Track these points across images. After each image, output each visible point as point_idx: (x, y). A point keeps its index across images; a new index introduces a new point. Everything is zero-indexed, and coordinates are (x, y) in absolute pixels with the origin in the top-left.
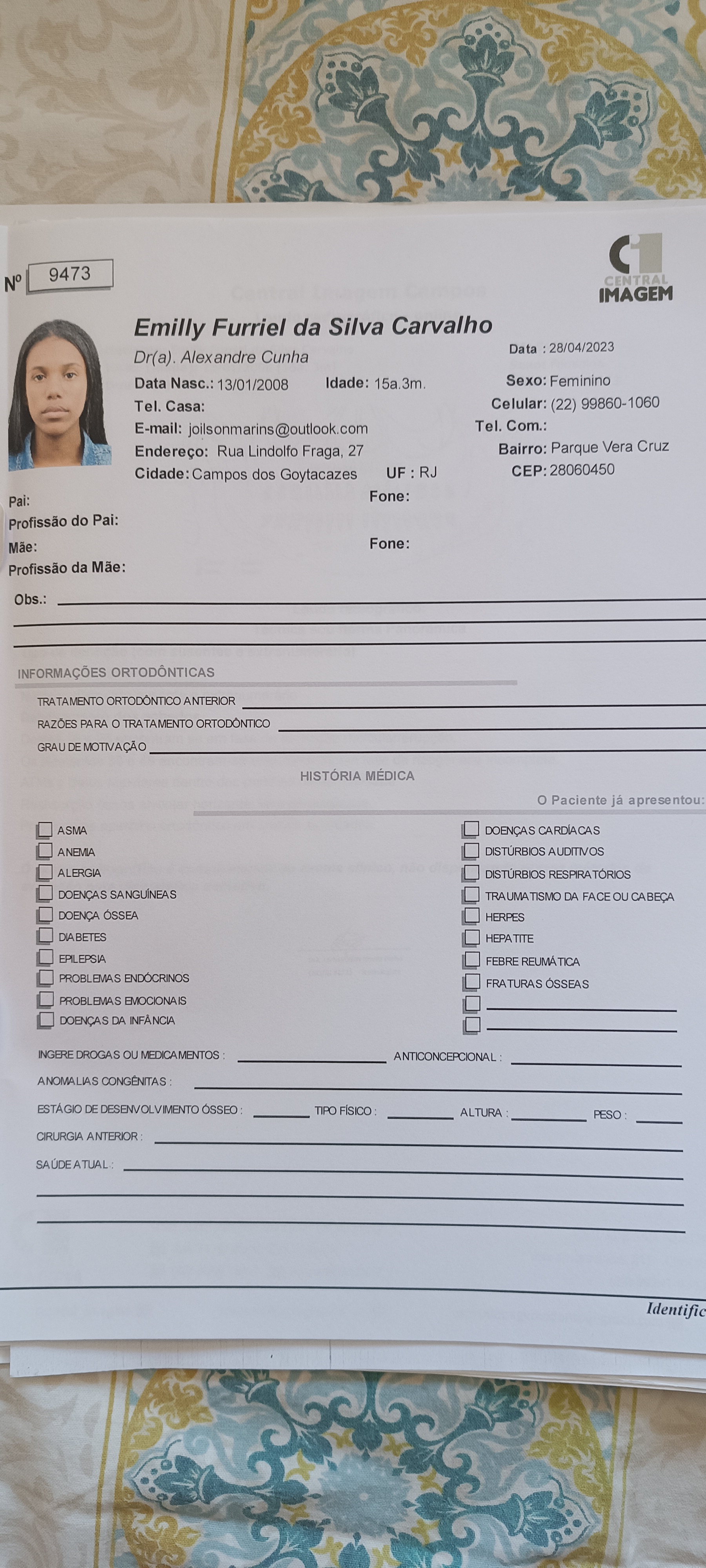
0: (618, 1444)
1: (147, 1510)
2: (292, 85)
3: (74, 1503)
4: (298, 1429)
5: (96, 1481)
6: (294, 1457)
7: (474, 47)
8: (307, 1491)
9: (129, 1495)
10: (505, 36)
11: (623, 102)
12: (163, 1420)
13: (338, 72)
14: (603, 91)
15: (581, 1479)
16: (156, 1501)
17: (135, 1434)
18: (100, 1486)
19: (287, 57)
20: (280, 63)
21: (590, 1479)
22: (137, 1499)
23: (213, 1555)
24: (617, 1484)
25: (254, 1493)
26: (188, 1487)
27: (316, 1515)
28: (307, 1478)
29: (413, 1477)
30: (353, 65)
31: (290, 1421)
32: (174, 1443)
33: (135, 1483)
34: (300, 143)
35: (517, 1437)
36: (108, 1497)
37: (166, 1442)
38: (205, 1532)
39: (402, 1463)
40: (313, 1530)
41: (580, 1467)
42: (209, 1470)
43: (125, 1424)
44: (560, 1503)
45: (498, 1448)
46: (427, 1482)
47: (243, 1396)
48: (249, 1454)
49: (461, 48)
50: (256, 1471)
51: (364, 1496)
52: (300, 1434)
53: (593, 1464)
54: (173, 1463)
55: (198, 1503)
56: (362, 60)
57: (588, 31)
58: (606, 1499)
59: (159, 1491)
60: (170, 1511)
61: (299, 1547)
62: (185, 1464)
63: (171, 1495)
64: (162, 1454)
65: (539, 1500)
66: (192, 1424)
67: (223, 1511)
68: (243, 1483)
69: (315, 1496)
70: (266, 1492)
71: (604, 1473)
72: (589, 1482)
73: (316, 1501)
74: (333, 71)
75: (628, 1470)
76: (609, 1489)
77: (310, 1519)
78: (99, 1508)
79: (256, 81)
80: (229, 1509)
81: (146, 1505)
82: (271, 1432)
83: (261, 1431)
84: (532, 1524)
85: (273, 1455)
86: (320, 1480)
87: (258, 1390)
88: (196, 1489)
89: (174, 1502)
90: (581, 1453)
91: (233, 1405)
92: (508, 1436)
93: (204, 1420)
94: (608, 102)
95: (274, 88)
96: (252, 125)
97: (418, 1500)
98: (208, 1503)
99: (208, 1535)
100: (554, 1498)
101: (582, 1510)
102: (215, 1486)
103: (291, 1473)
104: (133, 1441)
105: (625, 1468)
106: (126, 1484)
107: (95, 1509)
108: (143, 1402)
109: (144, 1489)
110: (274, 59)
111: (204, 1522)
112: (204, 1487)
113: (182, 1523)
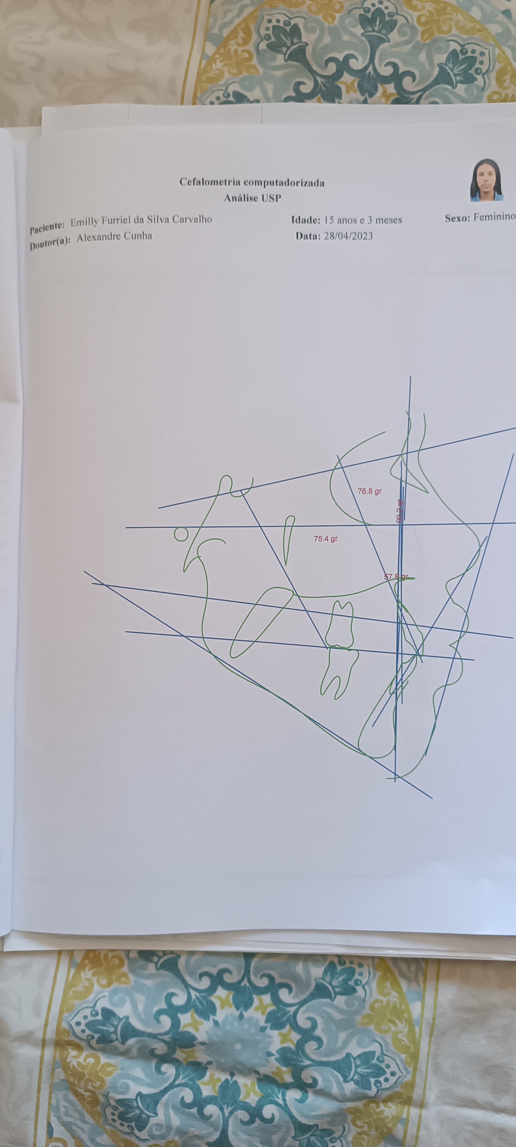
0: (425, 1015)
1: (78, 1047)
2: (241, 35)
3: (26, 1038)
4: (193, 993)
5: (43, 1021)
6: (189, 1015)
7: (369, 15)
8: (196, 1039)
9: (66, 1034)
10: (392, 9)
11: (472, 57)
12: (94, 980)
13: (274, 27)
14: (459, 49)
15: (397, 1041)
16: (86, 1040)
17: (74, 989)
18: (46, 1025)
19: (238, 16)
20: (233, 19)
21: (404, 1041)
22: (72, 1038)
23: (125, 1083)
24: (424, 1046)
25: (157, 1038)
26: (109, 1030)
27: (202, 1058)
28: (197, 1030)
29: (275, 1033)
30: (285, 22)
31: (187, 986)
32: (102, 997)
33: (71, 1025)
34: (244, 74)
35: (352, 1009)
36: (51, 1034)
37: (95, 997)
38: (121, 1066)
39: (267, 1021)
40: (199, 1068)
41: (396, 1033)
42: (125, 1019)
43: (67, 982)
44: (381, 1059)
45: (338, 1016)
46: (285, 1038)
47: (153, 965)
48: (155, 1010)
49: (361, 15)
50: (159, 1022)
51: (238, 1046)
52: (193, 997)
53: (407, 1029)
54: (100, 1012)
55: (116, 1043)
56: (291, 19)
57: (449, 8)
58: (415, 1057)
59: (88, 1032)
60: (95, 1050)
61: (189, 1080)
62: (108, 1014)
63: (97, 1036)
64: (92, 1005)
65: (366, 1057)
66: (115, 985)
67: (135, 1051)
68: (149, 1030)
69: (202, 1043)
70: (167, 1038)
71: (414, 1037)
72: (403, 1043)
73: (203, 1047)
74: (270, 25)
75: (433, 1038)
76: (417, 1049)
77: (198, 1060)
78: (44, 1043)
79: (216, 31)
80: (139, 1049)
81: (78, 1043)
82: (172, 994)
83: (165, 994)
84: (360, 1075)
85: (173, 1011)
86: (207, 1032)
87: (165, 961)
88: (115, 1032)
89: (99, 1041)
90: (397, 1022)
91: (146, 972)
92: (345, 1008)
93: (124, 983)
94: (461, 57)
95: (228, 36)
96: (211, 60)
97: (277, 1052)
98: (123, 1043)
99: (122, 1069)
100: (376, 1056)
101: (397, 1064)
102: (129, 1031)
103: (186, 1025)
104: (71, 994)
105: (431, 1035)
106: (64, 1025)
107: (41, 1044)
108: (80, 967)
109: (78, 1030)
110: (229, 16)
111: (120, 1059)
112: (121, 1031)
113: (104, 1059)
